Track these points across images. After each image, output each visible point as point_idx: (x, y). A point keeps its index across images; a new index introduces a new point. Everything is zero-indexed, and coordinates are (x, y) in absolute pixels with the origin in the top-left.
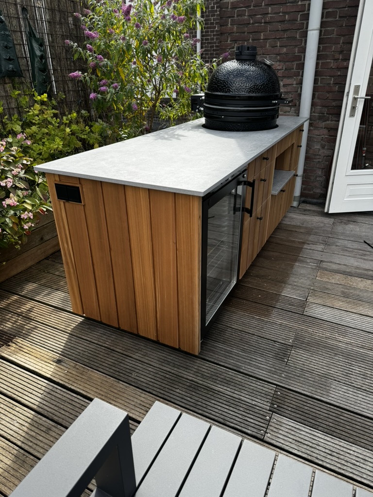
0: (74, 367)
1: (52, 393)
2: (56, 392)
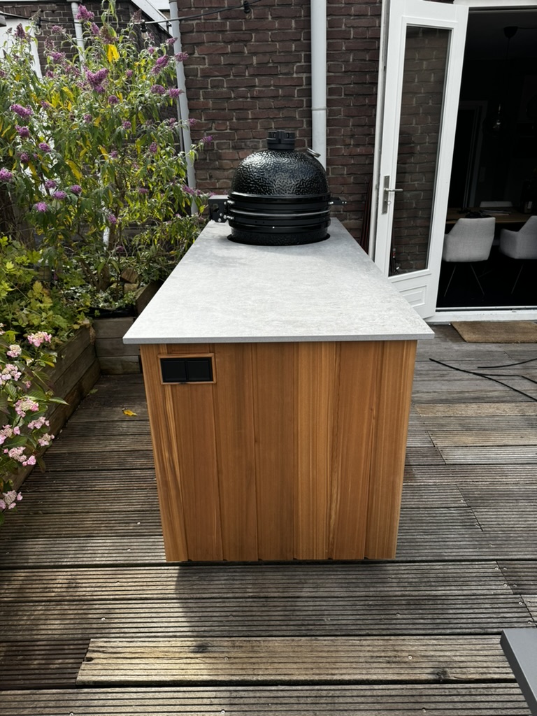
0: (234, 647)
1: (236, 701)
2: (242, 698)
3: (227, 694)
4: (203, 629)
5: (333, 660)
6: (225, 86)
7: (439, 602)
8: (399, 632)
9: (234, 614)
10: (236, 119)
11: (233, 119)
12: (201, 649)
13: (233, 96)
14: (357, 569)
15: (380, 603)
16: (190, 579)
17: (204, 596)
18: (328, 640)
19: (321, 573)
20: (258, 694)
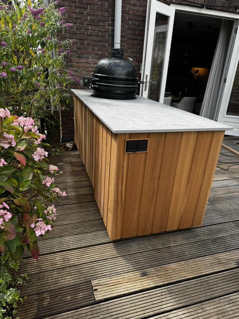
0: (157, 271)
1: (171, 292)
2: (173, 290)
3: (166, 290)
4: (139, 266)
5: (199, 267)
6: (75, 28)
7: (222, 239)
8: (215, 252)
9: (149, 258)
10: (79, 44)
11: (78, 44)
12: (144, 274)
13: (78, 33)
14: (186, 232)
15: (202, 243)
16: (121, 247)
17: (132, 253)
18: (192, 261)
19: (174, 236)
20: (178, 287)
